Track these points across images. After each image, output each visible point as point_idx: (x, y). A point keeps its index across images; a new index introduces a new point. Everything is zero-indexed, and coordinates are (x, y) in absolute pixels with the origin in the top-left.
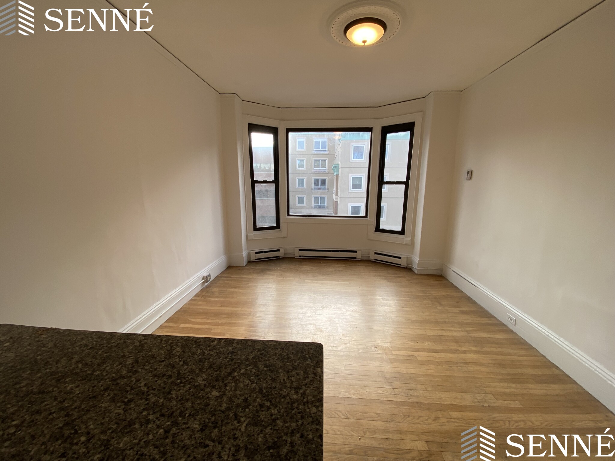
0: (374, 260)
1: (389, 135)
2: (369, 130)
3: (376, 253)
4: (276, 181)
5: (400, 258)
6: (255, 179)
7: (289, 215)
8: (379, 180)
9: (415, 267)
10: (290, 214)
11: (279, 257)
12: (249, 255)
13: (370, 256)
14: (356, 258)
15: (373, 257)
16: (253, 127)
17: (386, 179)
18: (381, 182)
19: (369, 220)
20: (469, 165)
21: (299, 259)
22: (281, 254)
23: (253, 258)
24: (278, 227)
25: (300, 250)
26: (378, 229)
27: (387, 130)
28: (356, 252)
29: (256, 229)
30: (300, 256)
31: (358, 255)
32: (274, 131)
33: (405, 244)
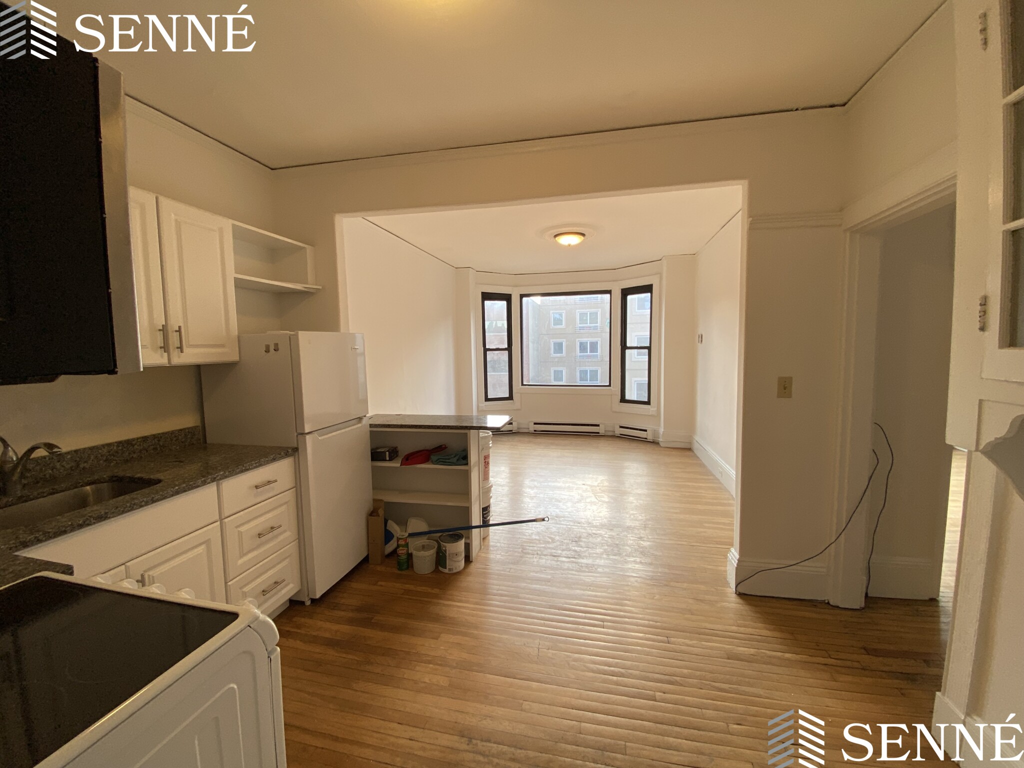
3: (621, 427)
5: (646, 431)
6: (487, 347)
7: (523, 385)
10: (525, 383)
11: (511, 431)
13: (614, 431)
14: (599, 433)
19: (613, 389)
21: (534, 433)
24: (511, 398)
25: (535, 424)
29: (487, 399)
30: (535, 431)
31: (601, 430)
33: (652, 416)
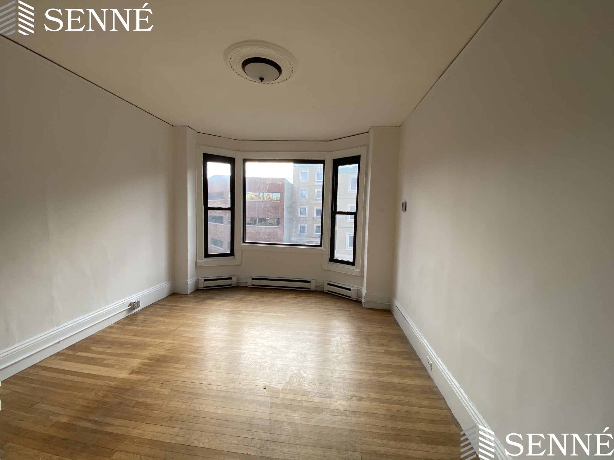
0: (327, 292)
1: (340, 167)
2: (322, 162)
4: (232, 209)
8: (332, 210)
9: (363, 300)
12: (197, 283)
15: (327, 288)
16: (208, 157)
17: (338, 210)
18: (334, 212)
20: (405, 198)
22: (233, 281)
23: (201, 286)
26: (332, 259)
27: (338, 163)
28: (309, 282)
32: (231, 161)
